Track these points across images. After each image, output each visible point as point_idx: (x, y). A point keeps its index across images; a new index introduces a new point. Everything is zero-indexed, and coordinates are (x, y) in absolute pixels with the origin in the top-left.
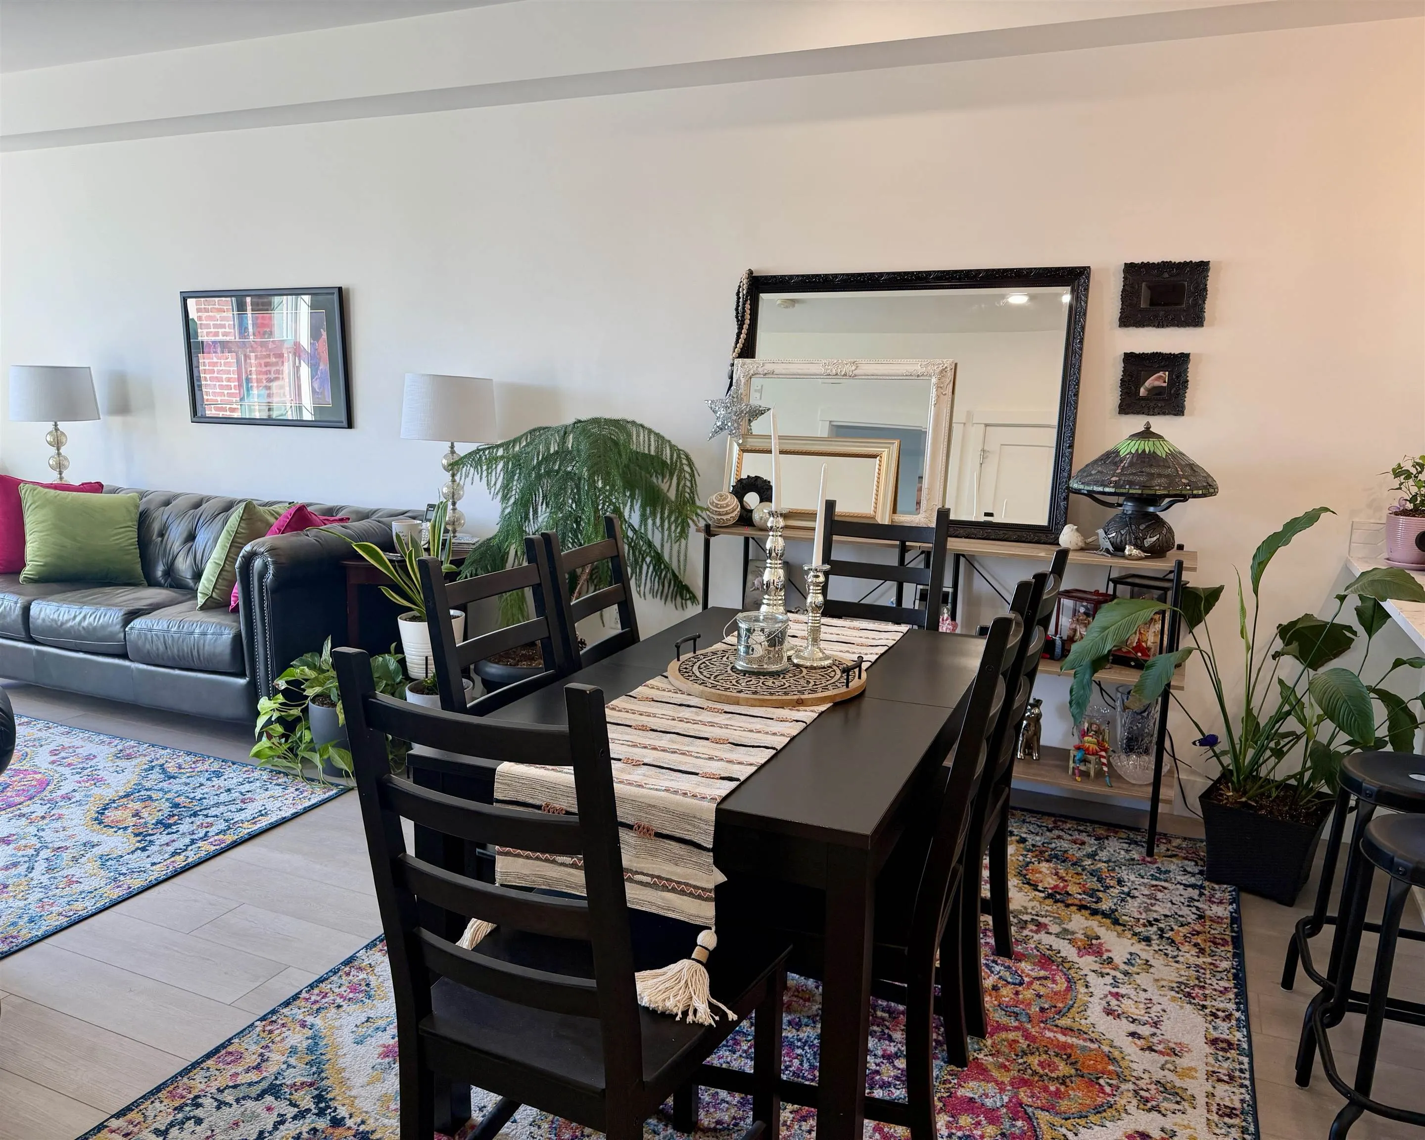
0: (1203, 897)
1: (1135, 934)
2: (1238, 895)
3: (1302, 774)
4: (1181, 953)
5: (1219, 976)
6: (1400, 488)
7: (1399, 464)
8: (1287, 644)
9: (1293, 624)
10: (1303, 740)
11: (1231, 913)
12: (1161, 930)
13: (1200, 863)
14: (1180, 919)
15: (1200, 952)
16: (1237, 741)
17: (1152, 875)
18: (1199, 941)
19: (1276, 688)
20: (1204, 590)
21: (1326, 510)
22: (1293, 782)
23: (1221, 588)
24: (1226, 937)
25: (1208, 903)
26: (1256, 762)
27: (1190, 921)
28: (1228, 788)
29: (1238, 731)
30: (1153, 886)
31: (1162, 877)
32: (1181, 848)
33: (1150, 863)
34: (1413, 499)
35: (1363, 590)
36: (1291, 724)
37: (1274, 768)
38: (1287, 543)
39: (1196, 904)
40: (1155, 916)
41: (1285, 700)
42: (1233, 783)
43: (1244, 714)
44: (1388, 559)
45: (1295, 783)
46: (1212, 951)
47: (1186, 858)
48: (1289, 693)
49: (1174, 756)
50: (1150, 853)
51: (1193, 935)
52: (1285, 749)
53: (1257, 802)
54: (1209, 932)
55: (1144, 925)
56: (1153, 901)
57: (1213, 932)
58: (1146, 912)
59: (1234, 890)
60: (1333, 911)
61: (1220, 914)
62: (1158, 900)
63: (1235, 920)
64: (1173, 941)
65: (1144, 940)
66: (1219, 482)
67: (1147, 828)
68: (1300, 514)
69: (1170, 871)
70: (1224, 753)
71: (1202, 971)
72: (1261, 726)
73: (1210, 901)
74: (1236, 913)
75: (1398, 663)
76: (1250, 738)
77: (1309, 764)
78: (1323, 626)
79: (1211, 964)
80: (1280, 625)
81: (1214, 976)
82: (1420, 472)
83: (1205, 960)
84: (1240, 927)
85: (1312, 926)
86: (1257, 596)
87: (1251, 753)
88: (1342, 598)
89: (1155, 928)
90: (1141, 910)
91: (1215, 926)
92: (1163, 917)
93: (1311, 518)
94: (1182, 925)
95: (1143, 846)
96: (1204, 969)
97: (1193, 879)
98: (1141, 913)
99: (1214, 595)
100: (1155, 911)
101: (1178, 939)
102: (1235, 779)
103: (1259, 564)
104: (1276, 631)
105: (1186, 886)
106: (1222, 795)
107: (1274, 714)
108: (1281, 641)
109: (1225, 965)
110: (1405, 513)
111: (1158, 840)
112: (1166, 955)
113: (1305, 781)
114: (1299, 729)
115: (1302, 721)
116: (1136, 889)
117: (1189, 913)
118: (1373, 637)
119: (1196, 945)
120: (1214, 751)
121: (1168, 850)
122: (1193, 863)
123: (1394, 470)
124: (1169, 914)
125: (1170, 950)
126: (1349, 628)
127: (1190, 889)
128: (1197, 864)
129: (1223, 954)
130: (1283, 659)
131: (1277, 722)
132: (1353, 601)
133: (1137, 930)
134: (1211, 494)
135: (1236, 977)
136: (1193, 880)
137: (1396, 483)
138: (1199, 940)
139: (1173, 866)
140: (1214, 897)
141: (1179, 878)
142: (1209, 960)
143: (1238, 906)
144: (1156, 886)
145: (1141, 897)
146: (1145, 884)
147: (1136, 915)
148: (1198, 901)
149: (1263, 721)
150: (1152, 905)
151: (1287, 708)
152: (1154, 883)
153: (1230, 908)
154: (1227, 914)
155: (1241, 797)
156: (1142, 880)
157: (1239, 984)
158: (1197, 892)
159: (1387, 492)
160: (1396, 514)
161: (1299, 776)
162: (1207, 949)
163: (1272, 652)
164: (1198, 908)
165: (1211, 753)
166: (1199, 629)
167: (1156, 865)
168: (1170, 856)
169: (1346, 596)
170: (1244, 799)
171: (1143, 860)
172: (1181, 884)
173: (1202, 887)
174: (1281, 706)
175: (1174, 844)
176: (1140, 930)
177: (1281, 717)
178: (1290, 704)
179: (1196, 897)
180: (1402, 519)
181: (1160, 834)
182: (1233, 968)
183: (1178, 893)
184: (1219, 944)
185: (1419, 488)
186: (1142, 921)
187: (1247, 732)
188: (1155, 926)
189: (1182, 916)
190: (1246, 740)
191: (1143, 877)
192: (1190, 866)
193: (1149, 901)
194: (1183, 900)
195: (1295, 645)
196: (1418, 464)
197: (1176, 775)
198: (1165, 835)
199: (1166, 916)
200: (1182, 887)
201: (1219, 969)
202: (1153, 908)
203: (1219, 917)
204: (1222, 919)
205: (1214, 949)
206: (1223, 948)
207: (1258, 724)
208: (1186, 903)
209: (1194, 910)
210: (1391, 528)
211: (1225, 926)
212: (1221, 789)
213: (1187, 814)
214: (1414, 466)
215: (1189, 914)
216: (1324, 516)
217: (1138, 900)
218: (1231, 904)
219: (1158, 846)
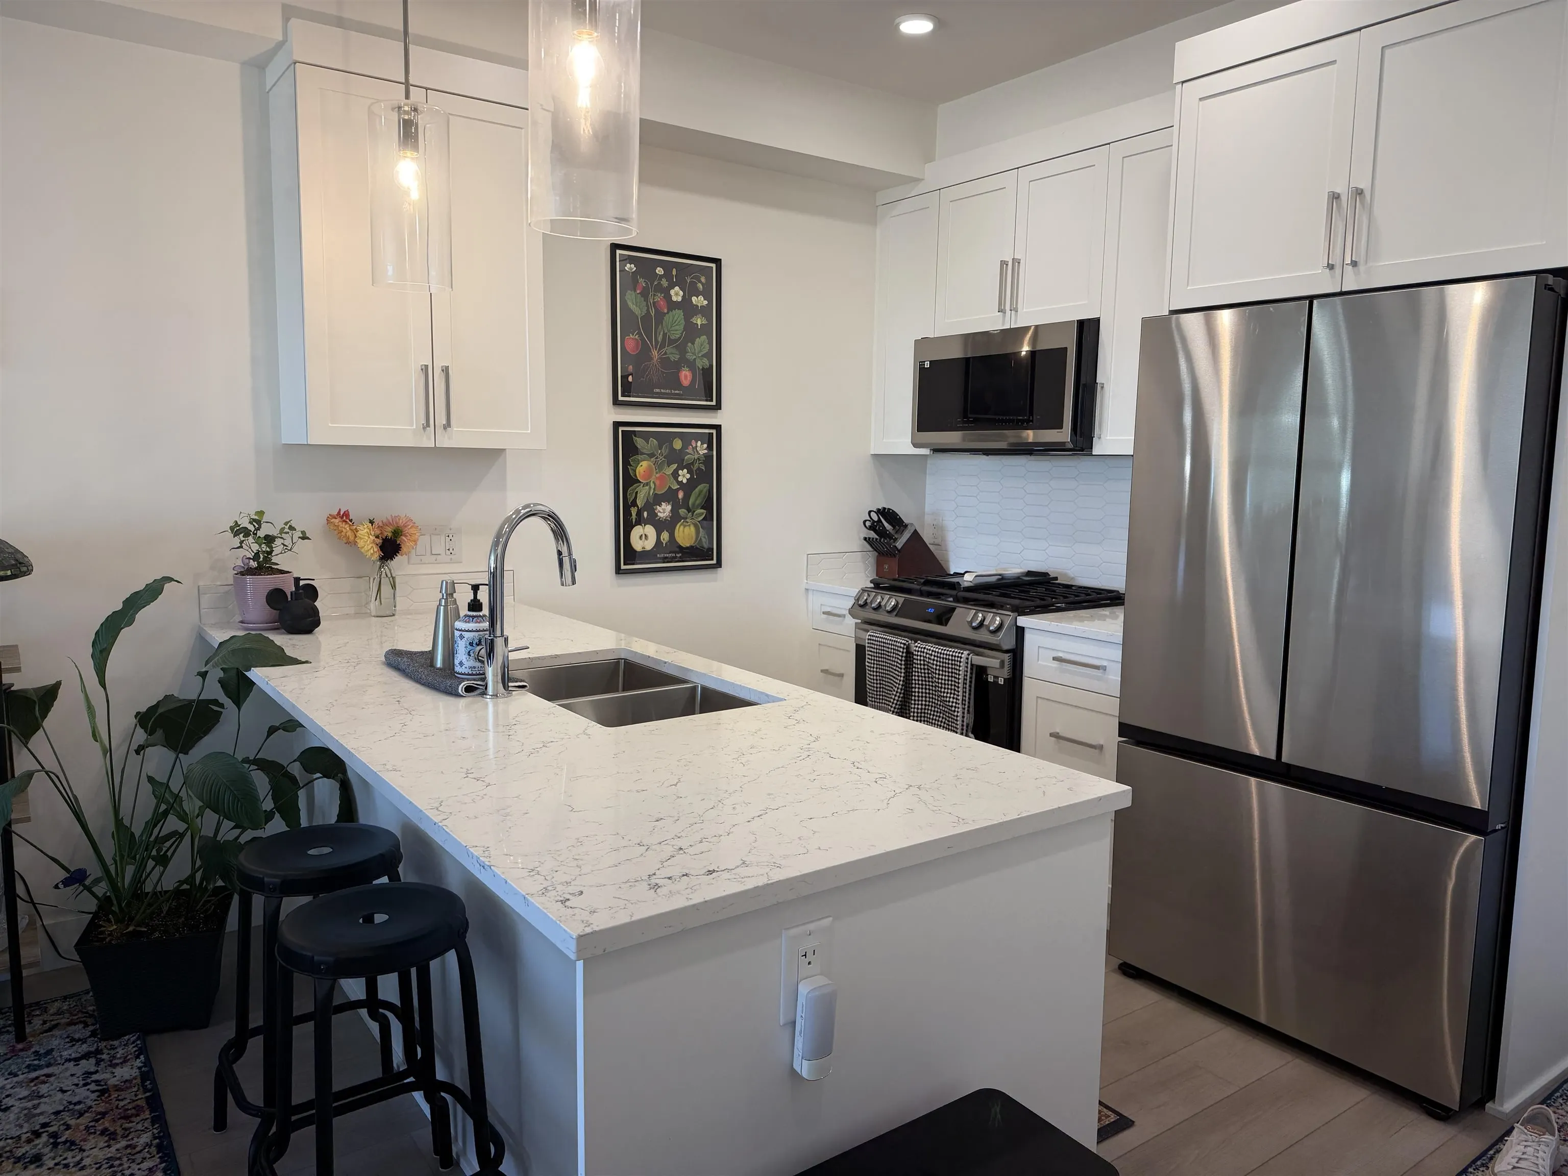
0: (103, 1064)
1: (18, 1160)
2: (144, 1042)
3: (192, 876)
4: (85, 1154)
5: (139, 1157)
6: (241, 547)
7: (236, 522)
8: (151, 733)
9: (152, 709)
10: (187, 838)
11: (140, 1068)
12: (54, 1135)
13: (90, 1021)
14: (77, 1107)
15: (110, 1139)
16: (109, 861)
17: (28, 1066)
18: (107, 1125)
19: (146, 788)
20: (36, 690)
21: (170, 579)
22: (185, 887)
23: (57, 685)
24: (139, 1102)
25: (111, 1069)
26: (138, 881)
27: (89, 1103)
28: (109, 921)
29: (108, 850)
30: (32, 1080)
31: (42, 1063)
32: (62, 1013)
33: (22, 1050)
34: (256, 557)
35: (224, 662)
36: (173, 823)
37: (160, 879)
38: (130, 623)
39: (95, 1077)
40: (42, 1119)
41: (160, 799)
42: (113, 913)
43: (112, 828)
44: (242, 622)
45: (188, 887)
46: (125, 1129)
47: (70, 1024)
48: (163, 791)
49: (32, 902)
50: (21, 1037)
51: (97, 1121)
52: (169, 854)
53: (147, 925)
54: (117, 1107)
55: (29, 1141)
56: (36, 1102)
57: (122, 1104)
58: (27, 1121)
59: (138, 1039)
60: (256, 1019)
61: (127, 1077)
62: (42, 1096)
63: (147, 1075)
64: (73, 1143)
65: (31, 1162)
66: (33, 560)
67: (10, 1004)
68: (141, 587)
69: (52, 1050)
70: (97, 881)
71: (117, 1162)
72: (137, 836)
73: (110, 1066)
74: (145, 1066)
75: (272, 730)
76: (126, 854)
77: (198, 863)
78: (188, 704)
79: (127, 1147)
80: (138, 713)
81: (133, 1161)
82: (258, 529)
83: (118, 1146)
84: (154, 1082)
85: (235, 1049)
86: (105, 688)
87: (130, 870)
88: (203, 675)
89: (44, 1138)
90: (20, 1121)
91: (123, 1094)
92: (53, 1117)
93: (153, 591)
94: (81, 1115)
95: (8, 1032)
96: (120, 1159)
97: (84, 1046)
98: (21, 1127)
99: (49, 694)
100: (42, 1114)
101: (78, 1137)
102: (115, 908)
103: (101, 652)
104: (134, 721)
105: (77, 1060)
106: (102, 933)
107: (150, 816)
108: (142, 731)
109: (145, 1138)
110: (250, 571)
111: (29, 1015)
112: (66, 1166)
113: (198, 882)
114: (181, 827)
115: (183, 817)
116: (7, 1096)
117: (89, 1093)
118: (244, 707)
119: (103, 1132)
120: (84, 886)
121: (45, 1022)
122: (81, 1026)
123: (232, 528)
124: (62, 1108)
125: (71, 1157)
126: (216, 702)
127: (83, 1062)
128: (86, 1025)
129: (139, 1127)
130: (149, 750)
131: (155, 826)
132: (216, 674)
133: (19, 1153)
134: (24, 574)
135: (160, 1148)
136: (85, 1048)
137: (236, 542)
138: (106, 1123)
139: (55, 1041)
140: (114, 1057)
141: (65, 1053)
142: (124, 1143)
143: (147, 1058)
144: (37, 1078)
145: (17, 1103)
146: (20, 1084)
147: (15, 1132)
148: (97, 1072)
149: (137, 830)
150: (35, 1107)
151: (163, 807)
152: (33, 1075)
153: (138, 1063)
154: (135, 1072)
155: (128, 926)
156: (15, 1079)
157: (165, 1155)
158: (92, 1061)
159: (229, 552)
160: (242, 574)
161: (190, 879)
162: (120, 1131)
163: (134, 746)
164: (97, 1082)
165: (81, 888)
166: (37, 741)
167: (33, 1050)
168: (50, 1030)
169: (207, 672)
170: (131, 929)
171: (13, 1051)
172: (69, 1060)
173: (98, 1052)
174: (157, 806)
175: (51, 1012)
176: (23, 1150)
177: (158, 818)
178: (167, 803)
179: (93, 1069)
180: (249, 578)
181: (31, 1005)
182: (155, 1138)
183: (68, 1074)
184: (132, 1116)
185: (260, 545)
186: (24, 1137)
187: (120, 848)
188: (44, 1135)
189: (79, 1103)
190: (122, 857)
191: (16, 1075)
192: (79, 1031)
193: (30, 1105)
194: (76, 1081)
195: (159, 733)
196: (254, 520)
197: (39, 923)
198: (37, 1003)
199: (57, 1113)
200: (72, 1063)
201: (138, 1149)
202: (38, 1111)
203: (126, 1081)
204: (129, 1081)
205: (127, 1125)
206: (139, 1119)
207: (133, 834)
208: (82, 1083)
209: (93, 1087)
210: (239, 588)
211: (135, 1089)
212: (101, 926)
213: (64, 964)
214: (251, 523)
215: (85, 1095)
216: (167, 586)
217: (15, 1110)
218: (138, 1057)
219: (30, 1022)
